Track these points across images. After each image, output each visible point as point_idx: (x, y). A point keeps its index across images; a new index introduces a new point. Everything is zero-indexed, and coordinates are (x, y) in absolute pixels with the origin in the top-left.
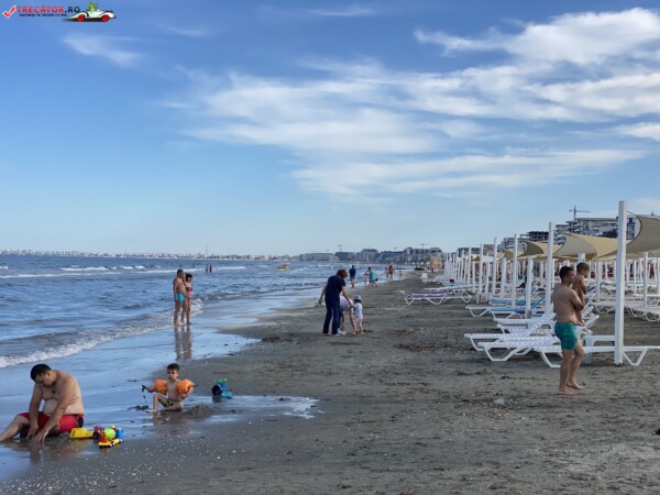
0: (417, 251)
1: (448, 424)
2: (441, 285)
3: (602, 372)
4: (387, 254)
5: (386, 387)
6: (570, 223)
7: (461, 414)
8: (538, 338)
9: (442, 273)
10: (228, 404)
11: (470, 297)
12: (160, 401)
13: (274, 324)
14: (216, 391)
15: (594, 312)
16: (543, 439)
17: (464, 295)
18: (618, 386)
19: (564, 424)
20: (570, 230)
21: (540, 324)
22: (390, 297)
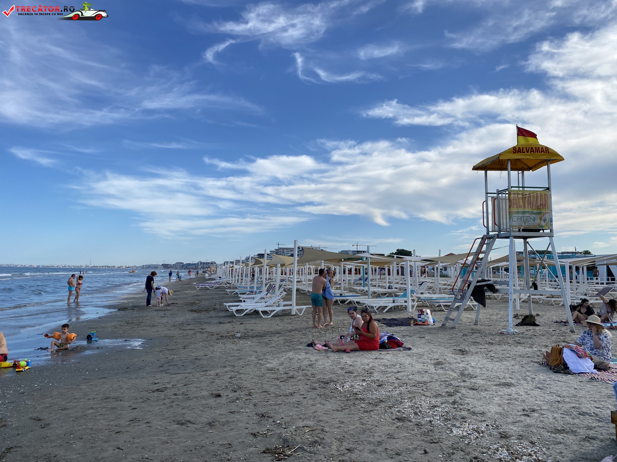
0: (204, 263)
1: (212, 348)
2: (215, 280)
3: (286, 319)
4: (189, 265)
5: (183, 331)
6: (276, 250)
7: (219, 343)
8: (258, 304)
9: (216, 273)
10: (96, 345)
11: (228, 285)
12: (55, 344)
13: (126, 301)
14: (89, 338)
15: (285, 291)
16: (256, 352)
17: (226, 284)
18: (293, 325)
19: (267, 344)
20: (276, 253)
21: (260, 297)
22: (189, 286)
